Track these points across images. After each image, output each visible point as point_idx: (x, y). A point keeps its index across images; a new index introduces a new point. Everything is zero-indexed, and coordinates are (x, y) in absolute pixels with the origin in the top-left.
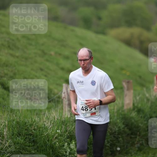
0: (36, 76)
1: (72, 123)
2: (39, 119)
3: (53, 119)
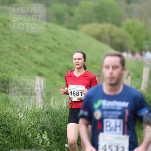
0: (10, 70)
1: (44, 114)
2: (13, 110)
3: (26, 111)
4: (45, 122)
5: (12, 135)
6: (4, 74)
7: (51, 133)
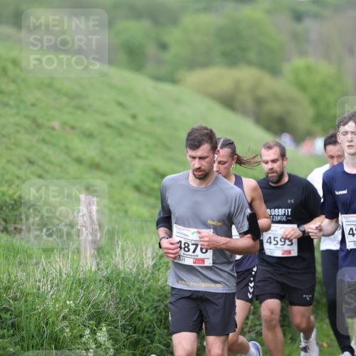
0: (18, 177)
1: (101, 284)
2: (25, 274)
3: (56, 276)
4: (102, 302)
5: (24, 333)
6: (4, 188)
7: (116, 328)
